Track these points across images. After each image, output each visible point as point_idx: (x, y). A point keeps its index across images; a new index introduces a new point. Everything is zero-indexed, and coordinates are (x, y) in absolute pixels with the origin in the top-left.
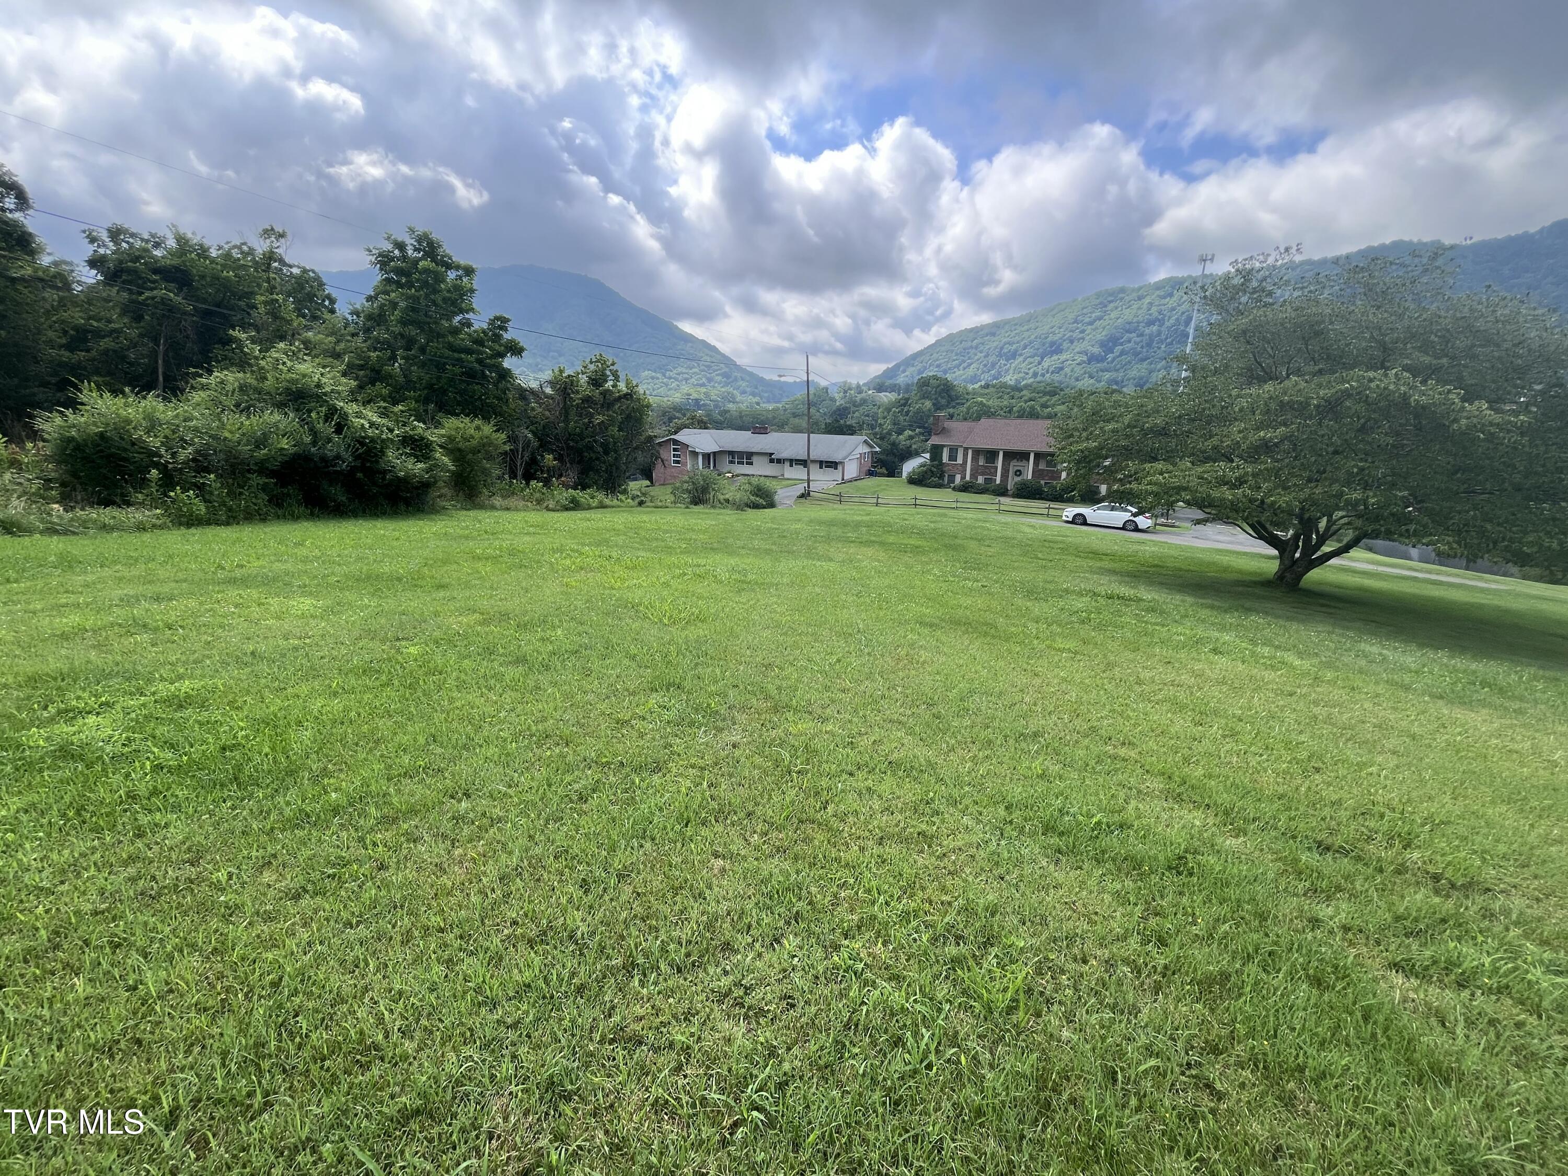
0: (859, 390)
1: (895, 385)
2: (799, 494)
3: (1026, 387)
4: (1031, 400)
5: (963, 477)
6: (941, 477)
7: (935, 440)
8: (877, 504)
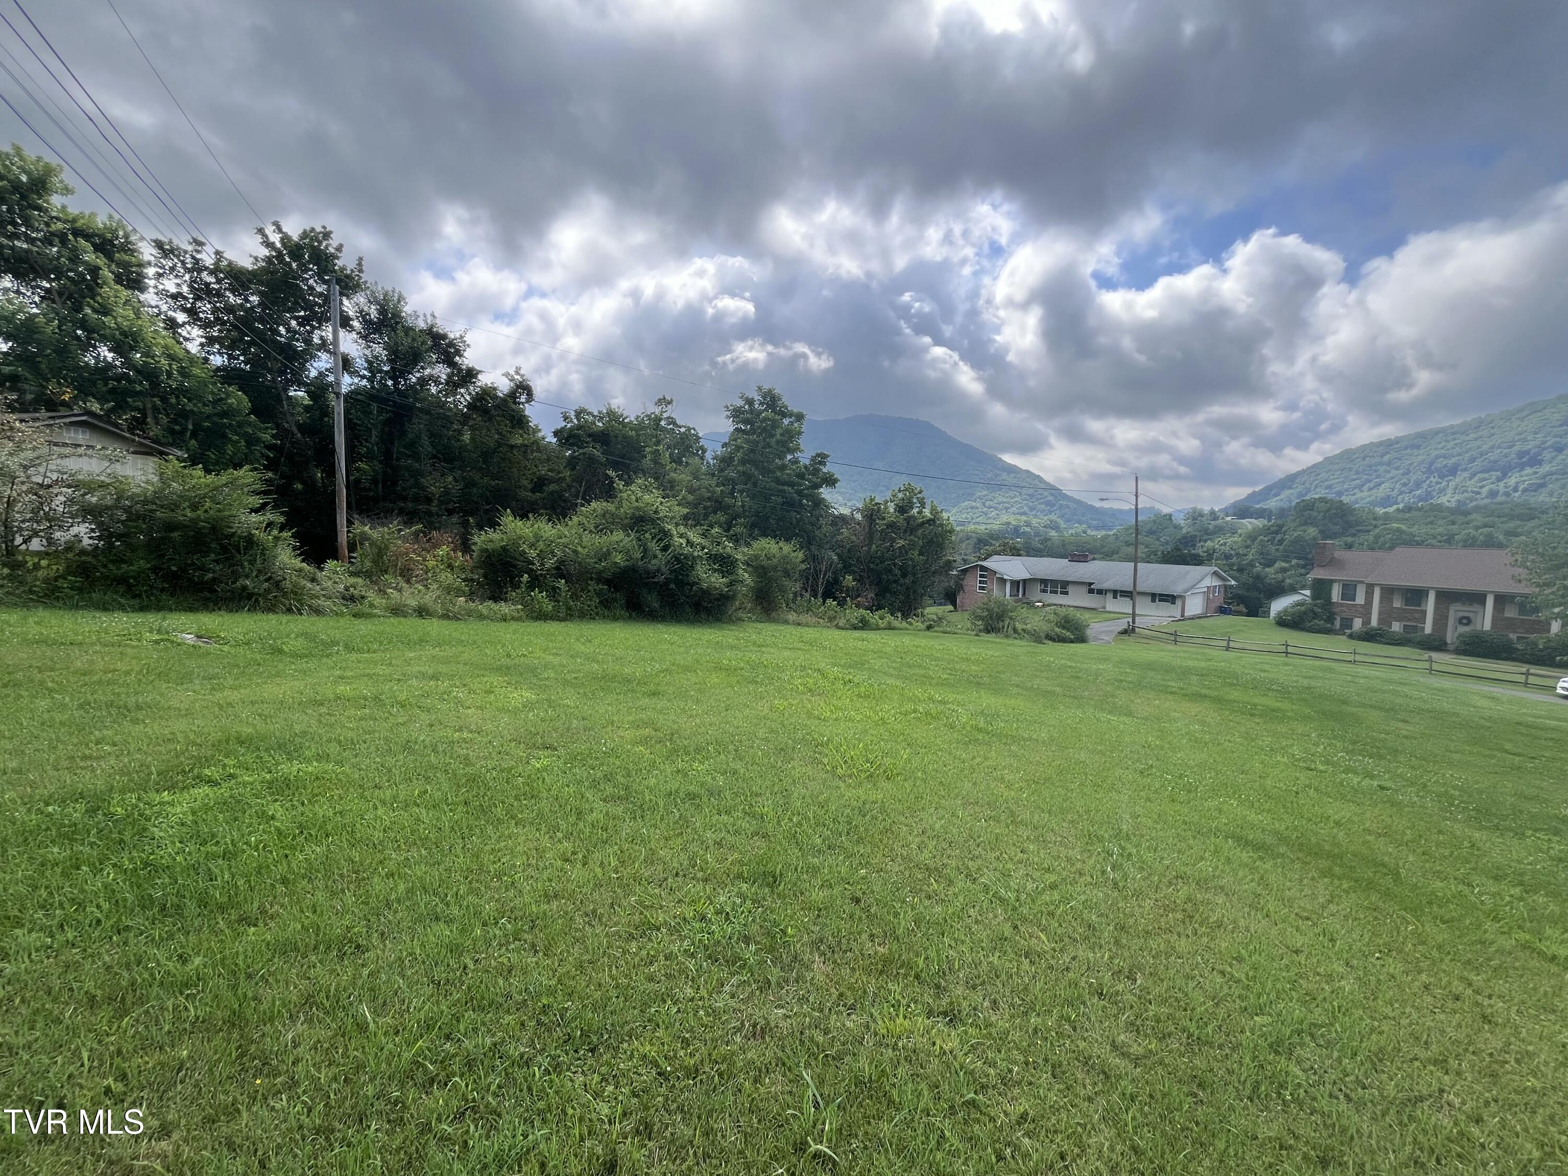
0: (1213, 515)
1: (1265, 510)
2: (1120, 629)
3: (1477, 509)
4: (1485, 526)
5: (1367, 622)
6: (1330, 619)
7: (1318, 573)
8: (1228, 648)
